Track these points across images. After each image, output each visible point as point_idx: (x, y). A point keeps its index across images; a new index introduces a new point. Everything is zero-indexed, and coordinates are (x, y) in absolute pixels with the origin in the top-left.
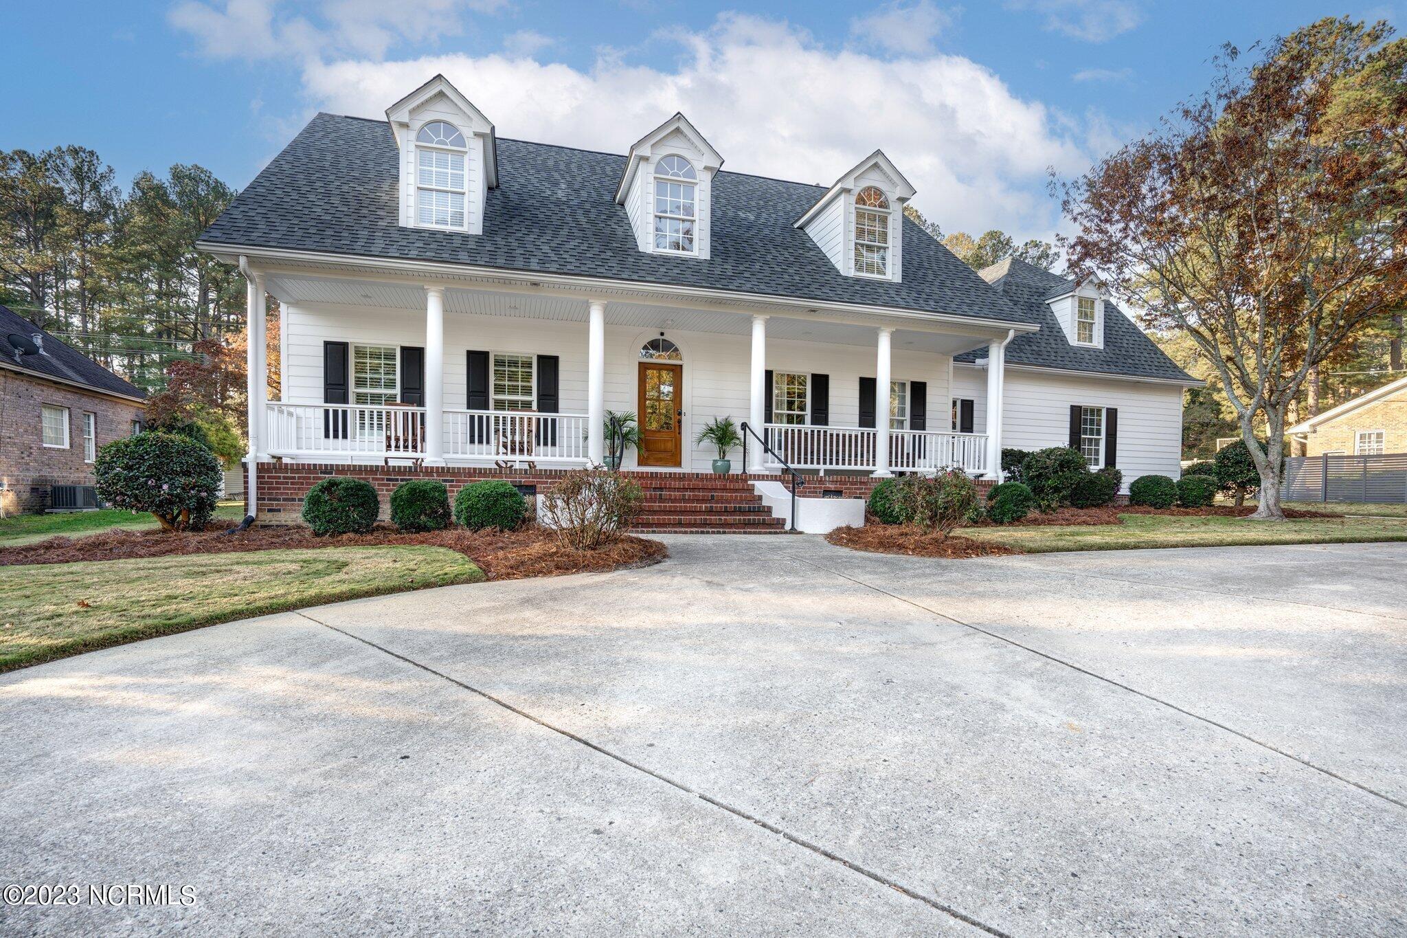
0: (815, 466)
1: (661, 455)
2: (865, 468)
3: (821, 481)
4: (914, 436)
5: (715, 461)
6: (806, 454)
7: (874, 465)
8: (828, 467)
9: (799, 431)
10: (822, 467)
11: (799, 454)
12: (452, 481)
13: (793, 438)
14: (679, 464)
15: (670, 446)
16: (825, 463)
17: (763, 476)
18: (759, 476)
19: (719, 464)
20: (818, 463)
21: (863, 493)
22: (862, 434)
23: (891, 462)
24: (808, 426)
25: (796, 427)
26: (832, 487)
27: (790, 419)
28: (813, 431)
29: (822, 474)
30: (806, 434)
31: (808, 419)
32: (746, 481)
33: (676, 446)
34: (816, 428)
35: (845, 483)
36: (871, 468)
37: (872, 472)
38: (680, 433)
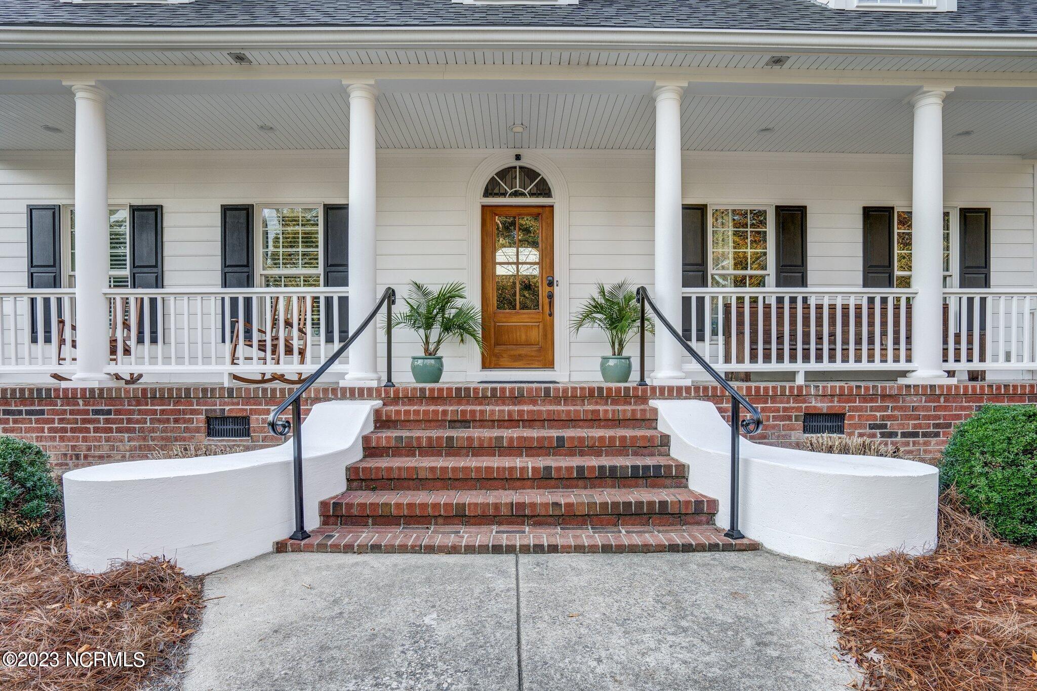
0: (786, 366)
1: (523, 351)
2: (890, 366)
3: (799, 396)
4: (970, 301)
5: (605, 359)
6: (767, 341)
7: (909, 360)
8: (813, 366)
9: (754, 301)
10: (800, 367)
11: (754, 341)
12: (109, 412)
13: (740, 315)
14: (549, 364)
15: (535, 335)
16: (806, 358)
17: (679, 389)
18: (671, 389)
19: (612, 363)
20: (793, 359)
21: (889, 418)
22: (871, 300)
23: (945, 351)
24: (770, 291)
25: (748, 291)
26: (823, 406)
27: (740, 282)
28: (780, 300)
29: (800, 380)
30: (767, 307)
31: (771, 279)
32: (644, 400)
33: (545, 335)
34: (787, 292)
35: (850, 398)
36: (902, 366)
37: (904, 374)
38: (551, 315)
